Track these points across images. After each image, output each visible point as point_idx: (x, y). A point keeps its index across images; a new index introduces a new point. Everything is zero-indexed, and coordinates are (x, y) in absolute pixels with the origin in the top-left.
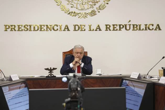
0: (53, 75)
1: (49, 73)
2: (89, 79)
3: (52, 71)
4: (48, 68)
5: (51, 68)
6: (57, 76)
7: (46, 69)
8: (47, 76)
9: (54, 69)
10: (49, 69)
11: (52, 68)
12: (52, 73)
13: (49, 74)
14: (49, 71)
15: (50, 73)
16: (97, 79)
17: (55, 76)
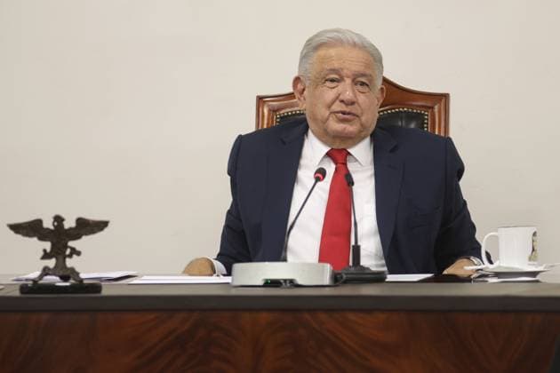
0: (74, 273)
1: (46, 256)
3: (71, 244)
4: (39, 222)
5: (58, 219)
7: (17, 228)
9: (87, 227)
10: (48, 224)
11: (69, 223)
12: (70, 263)
13: (46, 271)
14: (47, 246)
15: (51, 263)
17: (94, 287)
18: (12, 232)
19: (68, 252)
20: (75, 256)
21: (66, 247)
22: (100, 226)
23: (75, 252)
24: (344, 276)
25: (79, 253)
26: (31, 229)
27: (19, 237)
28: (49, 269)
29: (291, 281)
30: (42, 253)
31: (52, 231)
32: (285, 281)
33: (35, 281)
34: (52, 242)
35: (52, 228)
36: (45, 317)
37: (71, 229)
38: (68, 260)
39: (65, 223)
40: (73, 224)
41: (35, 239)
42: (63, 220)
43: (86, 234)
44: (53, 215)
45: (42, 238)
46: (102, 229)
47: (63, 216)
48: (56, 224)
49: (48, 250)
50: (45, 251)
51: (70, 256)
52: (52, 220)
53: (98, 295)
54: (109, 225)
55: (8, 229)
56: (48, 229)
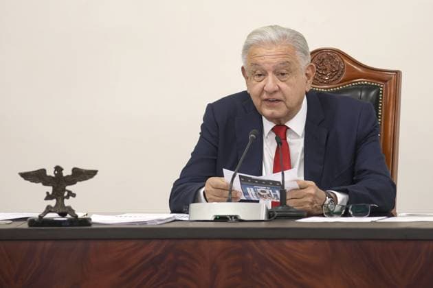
0: (70, 210)
1: (49, 197)
2: (288, 244)
3: (68, 188)
4: (44, 171)
5: (58, 169)
6: (96, 219)
7: (26, 176)
8: (35, 215)
9: (81, 175)
10: (51, 172)
11: (67, 172)
12: (67, 202)
13: (49, 209)
14: (50, 189)
15: (53, 203)
16: (330, 240)
17: (86, 222)
18: (22, 179)
19: (66, 194)
20: (71, 197)
21: (64, 190)
22: (92, 174)
23: (71, 194)
24: (276, 214)
25: (74, 195)
26: (37, 176)
27: (28, 183)
28: (51, 207)
29: (236, 217)
30: (45, 195)
31: (53, 177)
32: (231, 217)
33: (40, 217)
34: (53, 187)
35: (53, 175)
36: (49, 244)
37: (68, 176)
38: (65, 200)
39: (63, 172)
40: (70, 173)
41: (40, 184)
42: (62, 169)
43: (80, 181)
44: (55, 166)
45: (45, 184)
46: (92, 177)
47: (62, 166)
48: (56, 172)
49: (51, 193)
50: (48, 193)
51: (68, 197)
52: (54, 170)
53: (89, 227)
54: (98, 173)
55: (19, 176)
56: (50, 176)
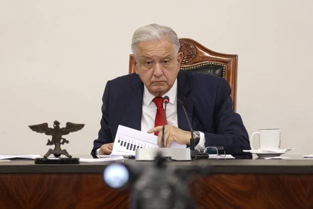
0: (66, 153)
1: (49, 143)
3: (63, 137)
4: (46, 124)
5: (57, 123)
6: (82, 159)
8: (40, 156)
9: (72, 127)
10: (51, 126)
11: (63, 125)
12: (63, 147)
13: (50, 152)
14: (50, 138)
15: (53, 147)
17: (76, 161)
18: (31, 130)
19: (62, 141)
20: (65, 143)
21: (61, 138)
22: (80, 127)
23: (65, 141)
25: (67, 142)
27: (35, 133)
30: (47, 142)
31: (53, 129)
33: (45, 157)
34: (53, 136)
35: (53, 128)
36: (53, 176)
37: (63, 128)
38: (61, 145)
39: (60, 125)
40: (65, 126)
41: (44, 134)
43: (72, 132)
44: (54, 121)
45: (47, 134)
46: (80, 129)
47: (59, 121)
48: (55, 125)
49: (51, 140)
50: (49, 140)
51: (63, 143)
52: (53, 123)
53: (77, 165)
54: (85, 126)
55: (29, 128)
56: (50, 128)
